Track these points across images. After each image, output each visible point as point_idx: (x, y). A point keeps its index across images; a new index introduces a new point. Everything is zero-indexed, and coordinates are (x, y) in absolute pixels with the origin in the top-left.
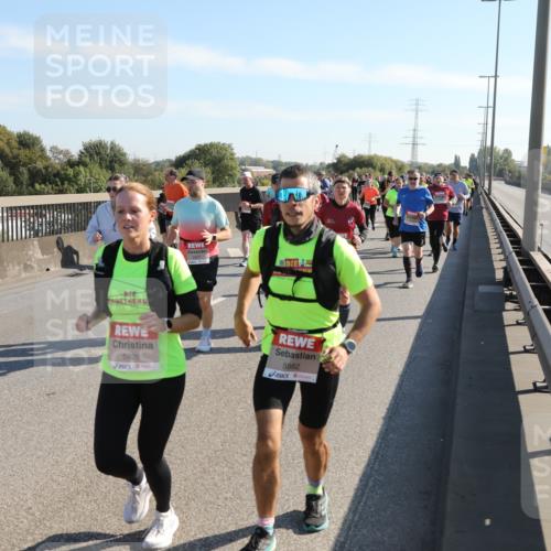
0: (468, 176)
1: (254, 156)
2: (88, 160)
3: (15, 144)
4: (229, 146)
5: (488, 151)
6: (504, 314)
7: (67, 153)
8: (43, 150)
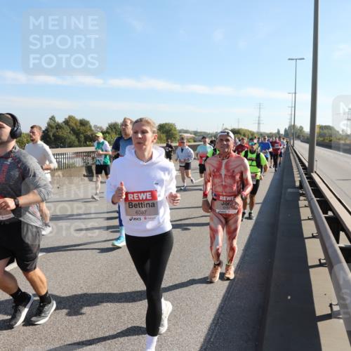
1: (185, 129)
2: (110, 131)
3: (78, 124)
4: (174, 124)
5: (293, 127)
6: (300, 202)
7: (101, 128)
8: (90, 127)
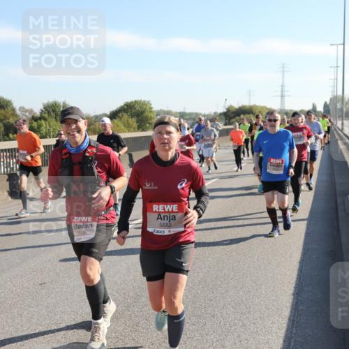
0: (324, 116)
4: (148, 102)
7: (31, 111)
8: (14, 110)
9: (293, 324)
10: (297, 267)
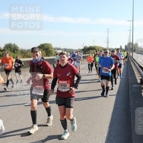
0: (124, 51)
4: (51, 44)
9: (108, 140)
10: (111, 115)
